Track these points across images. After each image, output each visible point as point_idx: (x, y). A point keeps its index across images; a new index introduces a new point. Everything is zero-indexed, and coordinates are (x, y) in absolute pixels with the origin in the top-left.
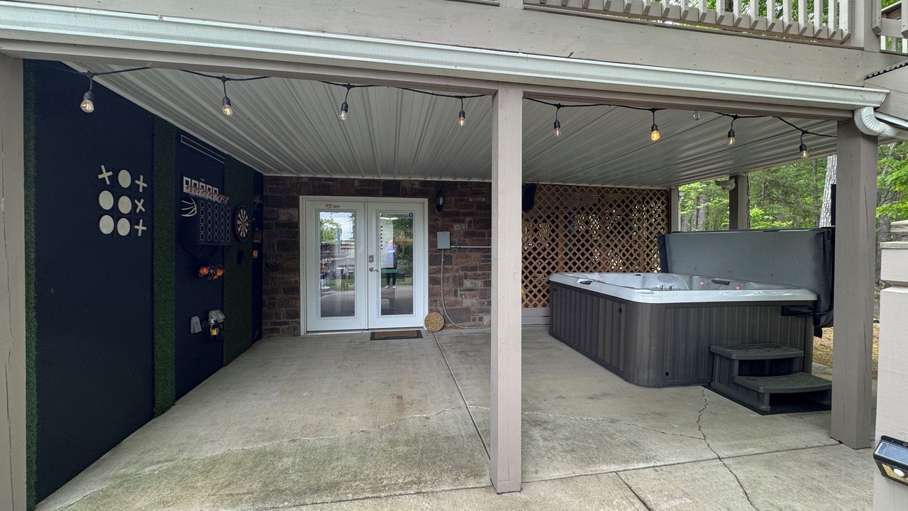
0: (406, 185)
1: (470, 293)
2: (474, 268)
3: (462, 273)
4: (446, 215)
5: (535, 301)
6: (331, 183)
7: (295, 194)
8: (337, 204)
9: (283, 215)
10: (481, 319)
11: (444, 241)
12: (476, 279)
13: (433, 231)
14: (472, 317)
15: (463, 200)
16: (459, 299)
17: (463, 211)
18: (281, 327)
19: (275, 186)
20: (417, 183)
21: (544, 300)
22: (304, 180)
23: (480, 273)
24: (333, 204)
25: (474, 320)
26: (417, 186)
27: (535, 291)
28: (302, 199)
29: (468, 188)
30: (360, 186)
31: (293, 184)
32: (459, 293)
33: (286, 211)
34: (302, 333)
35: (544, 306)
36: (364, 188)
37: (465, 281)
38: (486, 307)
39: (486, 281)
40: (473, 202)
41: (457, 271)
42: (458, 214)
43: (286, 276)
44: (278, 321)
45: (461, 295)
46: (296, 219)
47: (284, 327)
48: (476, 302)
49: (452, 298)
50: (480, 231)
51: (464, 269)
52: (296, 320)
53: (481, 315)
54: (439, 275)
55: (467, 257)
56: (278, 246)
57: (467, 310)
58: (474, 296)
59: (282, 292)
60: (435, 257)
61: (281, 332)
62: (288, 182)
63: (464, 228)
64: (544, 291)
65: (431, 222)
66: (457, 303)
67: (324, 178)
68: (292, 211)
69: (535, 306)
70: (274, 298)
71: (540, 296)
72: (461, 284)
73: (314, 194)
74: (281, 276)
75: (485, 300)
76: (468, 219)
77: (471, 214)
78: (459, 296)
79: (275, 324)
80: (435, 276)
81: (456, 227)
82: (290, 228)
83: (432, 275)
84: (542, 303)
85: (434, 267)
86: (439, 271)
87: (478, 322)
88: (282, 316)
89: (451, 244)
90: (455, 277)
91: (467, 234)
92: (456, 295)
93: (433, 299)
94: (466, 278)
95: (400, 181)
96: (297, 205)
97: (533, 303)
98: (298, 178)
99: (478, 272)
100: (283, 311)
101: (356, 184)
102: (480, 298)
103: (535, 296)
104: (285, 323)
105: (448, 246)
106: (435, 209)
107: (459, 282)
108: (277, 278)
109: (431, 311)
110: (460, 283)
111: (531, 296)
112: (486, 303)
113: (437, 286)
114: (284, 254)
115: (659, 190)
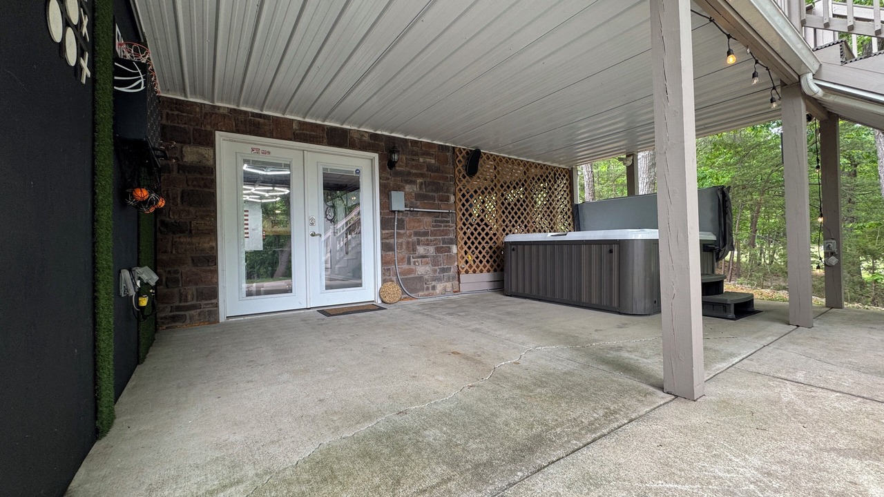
0: (356, 136)
1: (424, 260)
2: (426, 234)
3: (415, 239)
4: (397, 174)
5: (481, 266)
6: (262, 121)
7: (209, 128)
8: (267, 149)
9: (191, 154)
10: (434, 288)
11: (398, 202)
12: (428, 245)
13: (385, 192)
14: (425, 286)
15: (413, 160)
16: (412, 266)
17: (414, 171)
18: (187, 313)
19: (176, 113)
20: (367, 135)
21: (488, 266)
22: (221, 111)
23: (432, 238)
24: (261, 148)
25: (428, 289)
26: (366, 138)
27: (481, 256)
28: (219, 135)
29: (418, 147)
30: (300, 129)
31: (206, 114)
32: (412, 260)
33: (195, 149)
34: (222, 319)
35: (488, 271)
36: (305, 132)
37: (418, 247)
38: (438, 275)
39: (438, 247)
40: (424, 162)
41: (410, 236)
42: (409, 174)
43: (195, 240)
44: (182, 304)
45: (415, 263)
46: (211, 162)
47: (192, 312)
48: (429, 269)
49: (405, 266)
50: (431, 194)
51: (416, 234)
52: (213, 301)
53: (434, 283)
54: (392, 241)
55: (419, 221)
56: (182, 196)
57: (420, 278)
58: (427, 263)
59: (189, 261)
60: (386, 223)
61: (188, 321)
62: (198, 109)
63: (415, 190)
64: (487, 257)
65: (382, 181)
66: (411, 271)
67: (251, 112)
68: (203, 150)
69: (481, 271)
70: (176, 272)
71: (484, 261)
72: (414, 250)
73: (238, 131)
74: (189, 240)
75: (437, 268)
76: (419, 181)
77: (422, 175)
78: (412, 264)
79: (178, 308)
80: (387, 241)
81: (408, 188)
82: (201, 174)
83: (384, 241)
84: (486, 269)
85: (387, 232)
86: (392, 236)
87: (431, 291)
88: (189, 297)
89: (406, 207)
90: (408, 243)
91: (419, 197)
92: (409, 263)
93: (386, 268)
94: (419, 244)
95: (346, 130)
96: (211, 143)
97: (480, 268)
98: (214, 107)
99: (429, 238)
100: (191, 290)
101: (295, 126)
102: (433, 266)
103: (481, 262)
104: (194, 307)
105: (403, 209)
106: (388, 164)
107: (412, 248)
108: (182, 244)
109: (384, 281)
110: (413, 249)
111: (477, 261)
112: (438, 270)
113: (391, 253)
114: (192, 210)
115: (564, 169)
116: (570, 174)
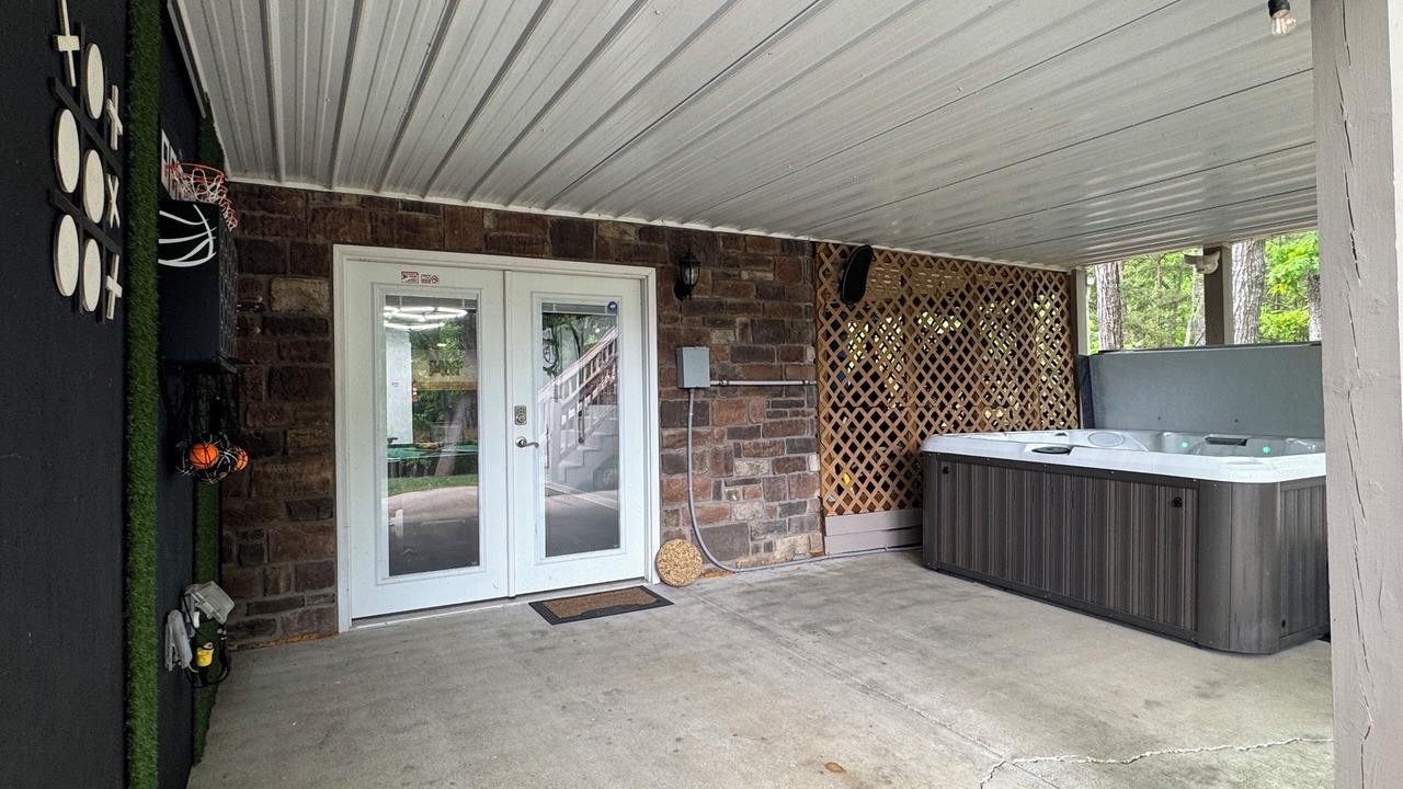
0: (609, 234)
1: (749, 488)
2: (753, 433)
3: (729, 443)
4: (701, 308)
5: (871, 497)
6: (422, 216)
7: (320, 240)
8: (431, 272)
9: (287, 296)
10: (769, 547)
11: (697, 369)
12: (758, 455)
13: (670, 348)
14: (751, 544)
15: (729, 275)
16: (724, 503)
17: (731, 300)
18: (278, 617)
19: (259, 214)
20: (632, 231)
21: (886, 496)
22: (345, 203)
23: (766, 441)
24: (422, 271)
25: (756, 549)
26: (631, 237)
27: (870, 477)
28: (339, 251)
29: (738, 248)
30: (498, 229)
31: (316, 210)
32: (725, 490)
33: (294, 285)
34: (344, 625)
35: (887, 507)
36: (507, 233)
37: (737, 462)
38: (778, 519)
39: (778, 460)
40: (750, 280)
41: (720, 439)
42: (720, 306)
43: (293, 468)
44: (268, 598)
45: (729, 495)
46: (326, 306)
47: (287, 614)
48: (760, 509)
49: (709, 504)
50: (764, 347)
51: (733, 433)
52: (327, 590)
53: (769, 537)
54: (682, 451)
55: (739, 406)
56: (270, 383)
57: (741, 528)
58: (756, 495)
59: (283, 514)
60: (675, 408)
61: (279, 632)
62: (300, 204)
63: (732, 339)
64: (885, 477)
65: (663, 326)
66: (722, 513)
67: (402, 201)
68: (310, 286)
69: (872, 509)
70: (258, 534)
71: (878, 486)
72: (729, 469)
73: (376, 242)
74: (281, 468)
75: (776, 504)
76: (740, 319)
77: (746, 308)
78: (724, 497)
79: (263, 607)
80: (673, 452)
81: (716, 336)
82: (306, 333)
83: (666, 452)
84: (883, 502)
85: (672, 431)
86: (683, 441)
87: (763, 554)
88: (282, 584)
89: (712, 377)
90: (716, 454)
91: (740, 354)
92: (718, 496)
93: (669, 508)
94: (738, 455)
95: (591, 222)
96: (324, 270)
97: (868, 502)
98: (331, 195)
99: (761, 440)
100: (287, 567)
101: (488, 223)
102: (767, 500)
103: (871, 488)
104: (290, 604)
105: (706, 383)
106: (675, 290)
107: (724, 464)
108: (268, 476)
109: (666, 537)
110: (726, 467)
111: (863, 487)
112: (779, 509)
113: (679, 477)
114: (288, 407)
115: (1055, 273)
116: (1068, 286)
